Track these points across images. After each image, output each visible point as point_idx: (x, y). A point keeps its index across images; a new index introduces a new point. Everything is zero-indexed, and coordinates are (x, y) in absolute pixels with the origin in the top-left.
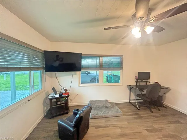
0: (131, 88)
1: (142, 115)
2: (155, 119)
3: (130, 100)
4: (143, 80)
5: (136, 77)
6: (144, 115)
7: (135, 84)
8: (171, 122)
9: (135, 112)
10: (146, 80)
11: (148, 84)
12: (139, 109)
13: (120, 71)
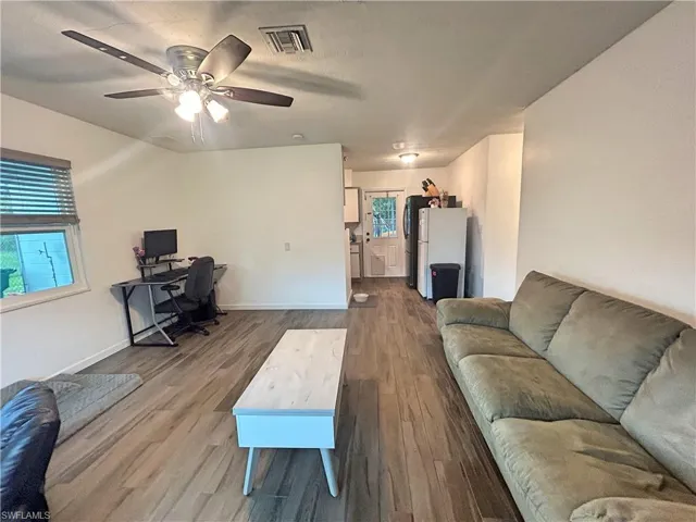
0: (128, 292)
1: (192, 352)
2: (222, 341)
3: (132, 336)
4: (161, 258)
5: (136, 250)
6: (198, 348)
7: (138, 275)
8: (248, 332)
9: (169, 356)
10: (168, 257)
11: (176, 266)
12: (175, 345)
13: (64, 231)
